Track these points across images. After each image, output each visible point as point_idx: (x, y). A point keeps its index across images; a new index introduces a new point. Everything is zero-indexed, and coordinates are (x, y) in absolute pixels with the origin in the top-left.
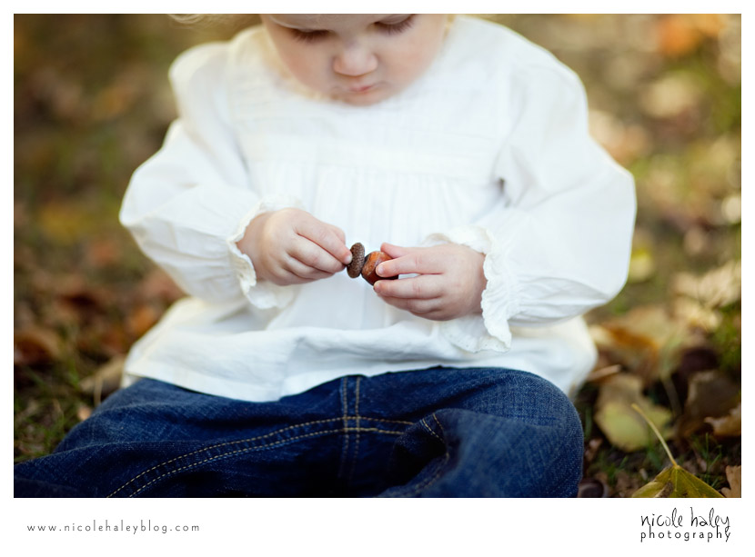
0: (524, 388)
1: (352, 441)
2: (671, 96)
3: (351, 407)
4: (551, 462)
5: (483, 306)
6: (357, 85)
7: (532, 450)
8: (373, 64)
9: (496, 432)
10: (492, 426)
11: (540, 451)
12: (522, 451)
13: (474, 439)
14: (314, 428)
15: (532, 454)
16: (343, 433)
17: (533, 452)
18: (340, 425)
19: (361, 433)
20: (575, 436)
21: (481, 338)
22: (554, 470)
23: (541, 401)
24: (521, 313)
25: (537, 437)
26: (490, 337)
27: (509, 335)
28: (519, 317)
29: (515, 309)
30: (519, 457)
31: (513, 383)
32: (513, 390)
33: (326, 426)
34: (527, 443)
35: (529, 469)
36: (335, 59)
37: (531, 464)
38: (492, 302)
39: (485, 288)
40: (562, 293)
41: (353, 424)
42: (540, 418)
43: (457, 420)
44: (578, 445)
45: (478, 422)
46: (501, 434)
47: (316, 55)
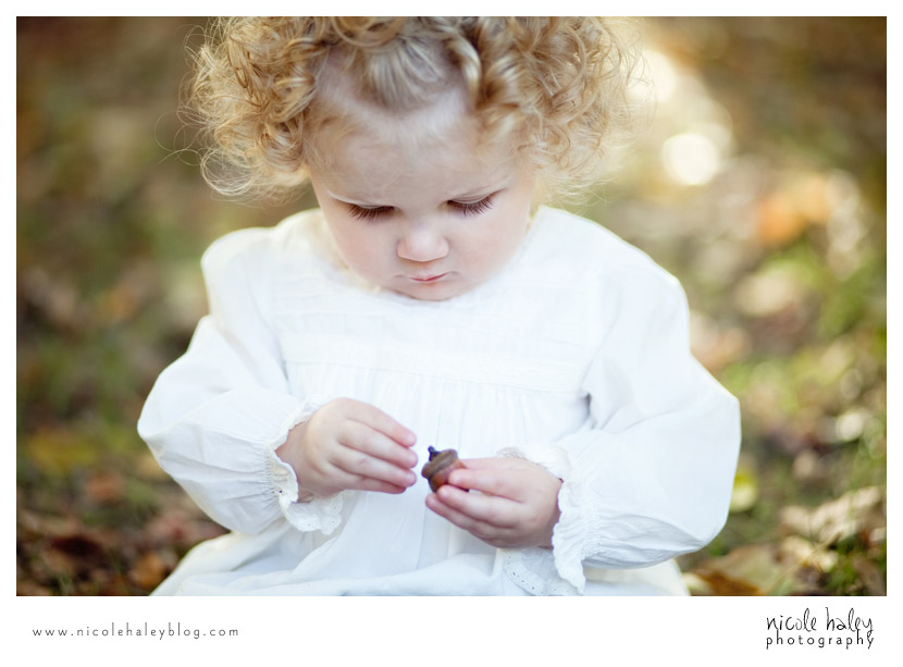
2: (773, 290)
5: (554, 543)
6: (424, 274)
8: (443, 249)
21: (550, 580)
24: (599, 554)
26: (561, 580)
27: (583, 579)
28: (595, 558)
29: (592, 547)
36: (399, 242)
38: (566, 539)
39: (557, 521)
40: (649, 535)
47: (378, 235)
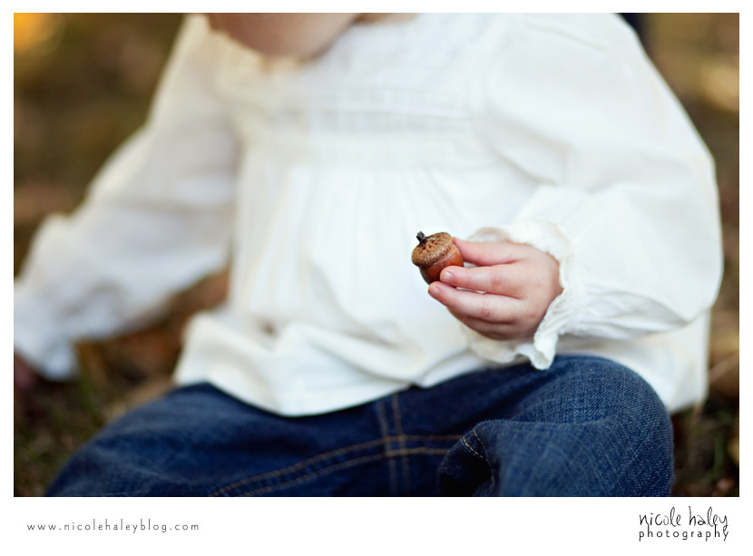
0: (587, 374)
1: (399, 467)
3: (392, 425)
4: (625, 466)
7: (597, 456)
9: (543, 446)
10: (538, 438)
11: (607, 456)
12: (584, 461)
13: (515, 460)
14: (350, 456)
15: (597, 461)
16: (386, 459)
17: (598, 458)
18: (381, 449)
19: (409, 456)
20: (658, 428)
22: (633, 477)
23: (609, 388)
25: (600, 439)
30: (582, 469)
31: (573, 371)
32: (574, 379)
33: (365, 453)
34: (588, 449)
35: (596, 479)
37: (598, 474)
41: (396, 446)
42: (607, 407)
43: (496, 436)
44: (664, 440)
45: (521, 436)
46: (550, 445)
